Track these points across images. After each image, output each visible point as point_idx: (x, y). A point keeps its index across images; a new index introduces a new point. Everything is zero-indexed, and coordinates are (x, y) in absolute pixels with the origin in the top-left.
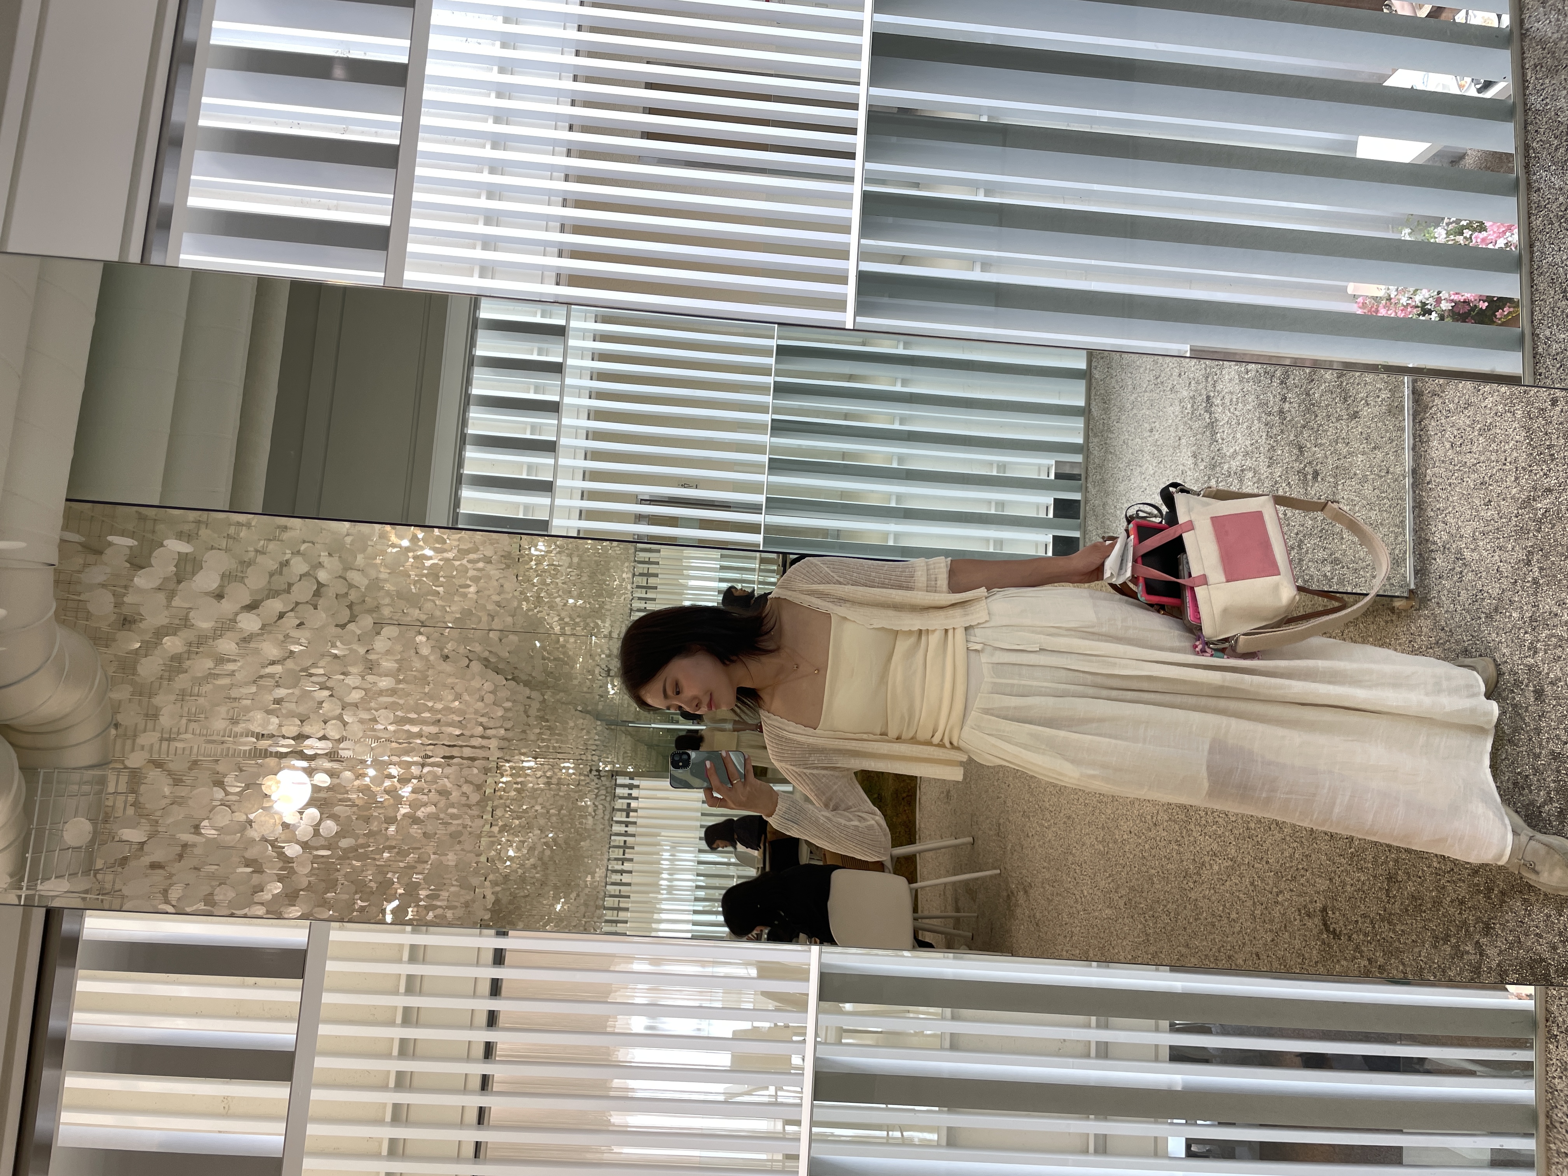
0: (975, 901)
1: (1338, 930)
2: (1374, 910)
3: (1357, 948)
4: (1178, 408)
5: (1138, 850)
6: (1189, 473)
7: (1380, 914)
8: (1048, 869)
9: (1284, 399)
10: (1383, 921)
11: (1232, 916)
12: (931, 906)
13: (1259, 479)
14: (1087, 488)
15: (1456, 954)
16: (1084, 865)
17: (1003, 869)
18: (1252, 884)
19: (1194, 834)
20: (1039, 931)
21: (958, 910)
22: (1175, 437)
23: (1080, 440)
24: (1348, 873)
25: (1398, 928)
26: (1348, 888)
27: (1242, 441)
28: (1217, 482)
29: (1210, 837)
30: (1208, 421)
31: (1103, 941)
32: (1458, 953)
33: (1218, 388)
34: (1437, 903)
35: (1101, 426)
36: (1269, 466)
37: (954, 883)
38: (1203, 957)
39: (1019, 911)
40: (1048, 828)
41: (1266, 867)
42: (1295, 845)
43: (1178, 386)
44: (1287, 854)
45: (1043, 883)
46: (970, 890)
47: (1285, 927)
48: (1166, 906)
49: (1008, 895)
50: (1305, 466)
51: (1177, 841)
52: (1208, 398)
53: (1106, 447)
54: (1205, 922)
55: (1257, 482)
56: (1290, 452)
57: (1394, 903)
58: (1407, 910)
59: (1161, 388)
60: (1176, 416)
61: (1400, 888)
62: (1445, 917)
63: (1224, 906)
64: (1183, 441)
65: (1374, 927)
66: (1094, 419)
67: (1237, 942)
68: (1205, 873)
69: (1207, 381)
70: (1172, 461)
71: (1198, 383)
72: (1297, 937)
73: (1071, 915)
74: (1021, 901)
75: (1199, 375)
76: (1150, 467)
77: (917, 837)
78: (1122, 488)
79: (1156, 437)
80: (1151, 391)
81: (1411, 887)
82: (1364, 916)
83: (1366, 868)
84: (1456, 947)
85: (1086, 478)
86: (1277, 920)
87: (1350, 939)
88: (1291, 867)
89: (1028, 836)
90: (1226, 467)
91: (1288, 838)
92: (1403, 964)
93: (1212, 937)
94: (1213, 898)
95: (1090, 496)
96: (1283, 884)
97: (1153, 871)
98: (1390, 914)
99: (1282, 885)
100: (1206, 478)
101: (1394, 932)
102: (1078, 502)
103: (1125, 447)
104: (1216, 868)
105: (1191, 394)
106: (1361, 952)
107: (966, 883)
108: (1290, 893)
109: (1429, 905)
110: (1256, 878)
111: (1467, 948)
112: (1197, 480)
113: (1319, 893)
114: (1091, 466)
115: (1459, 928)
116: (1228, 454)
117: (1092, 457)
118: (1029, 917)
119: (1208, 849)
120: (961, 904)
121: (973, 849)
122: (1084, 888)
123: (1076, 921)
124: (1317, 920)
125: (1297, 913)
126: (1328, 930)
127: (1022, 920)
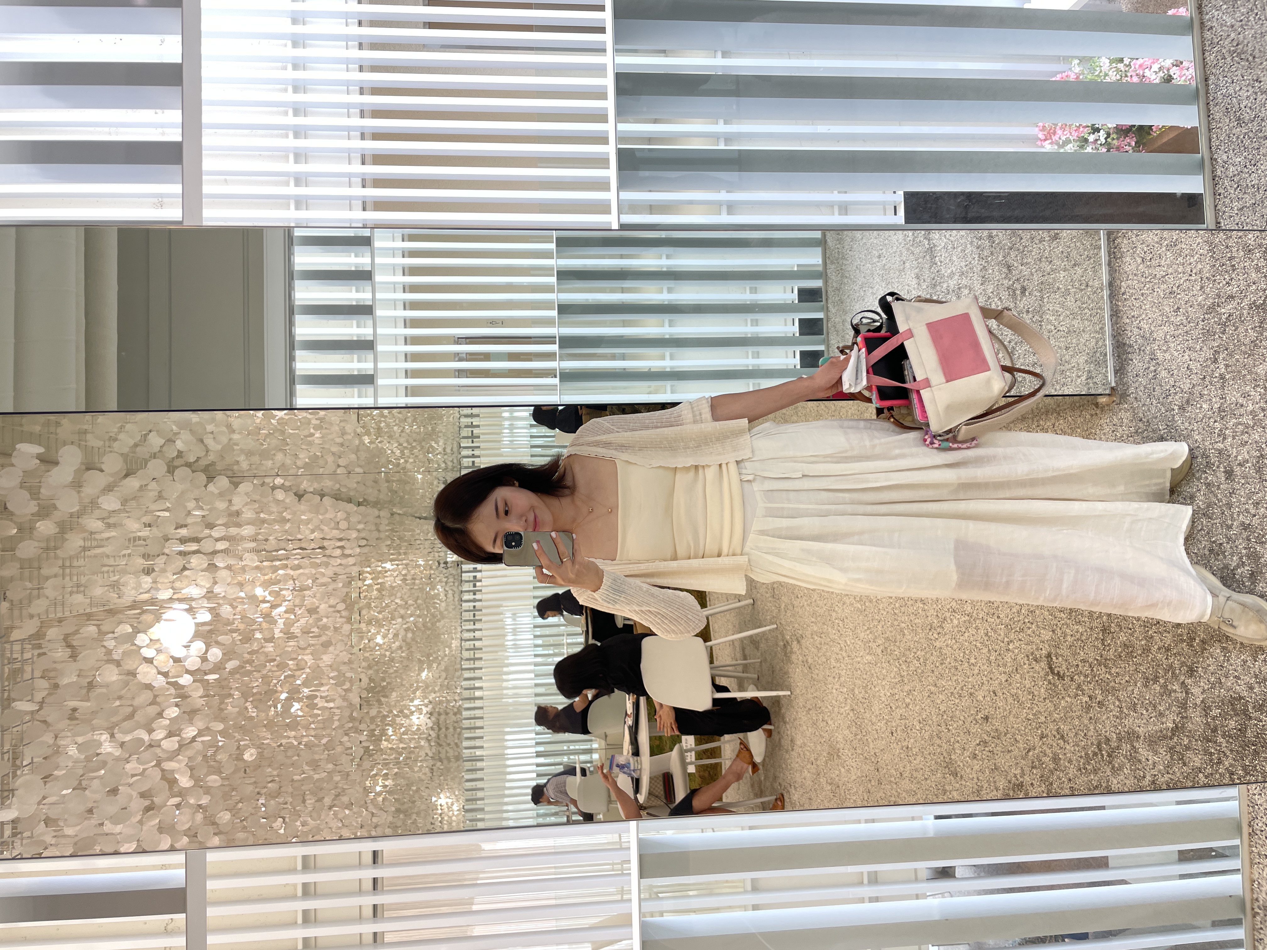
0: (758, 650)
1: (1062, 673)
2: (1092, 655)
3: (1079, 687)
5: (890, 608)
7: (1097, 660)
8: (816, 623)
10: (1100, 665)
11: (971, 661)
12: (724, 658)
16: (845, 620)
17: (779, 625)
18: (987, 635)
20: (812, 673)
21: (745, 658)
24: (1068, 626)
25: (1113, 671)
26: (1069, 638)
31: (866, 681)
32: (1166, 691)
34: (1146, 650)
37: (742, 640)
38: (949, 695)
39: (794, 657)
41: (998, 621)
44: (1014, 610)
45: (812, 635)
46: (754, 641)
47: (1017, 670)
48: (916, 653)
49: (784, 645)
54: (949, 666)
57: (1109, 650)
58: (1120, 656)
61: (1113, 638)
62: (1154, 662)
63: (965, 652)
65: (1092, 670)
67: (977, 682)
68: (947, 626)
72: (1027, 678)
73: (837, 660)
74: (795, 649)
77: (708, 600)
81: (1123, 637)
82: (1083, 661)
83: (1083, 622)
84: (1165, 686)
86: (1009, 664)
87: (1072, 679)
88: (1019, 621)
89: (798, 597)
92: (1119, 700)
93: (955, 678)
94: (955, 647)
96: (1013, 634)
97: (903, 625)
98: (1106, 660)
99: (1012, 636)
101: (1110, 673)
104: (956, 622)
106: (1083, 690)
107: (751, 637)
108: (1019, 642)
109: (1139, 652)
110: (990, 630)
111: (1174, 688)
113: (1043, 642)
115: (1166, 671)
118: (803, 662)
119: (948, 607)
120: (747, 652)
121: (754, 608)
122: (847, 639)
123: (842, 665)
124: (1043, 664)
125: (1026, 658)
126: (1053, 673)
127: (797, 664)
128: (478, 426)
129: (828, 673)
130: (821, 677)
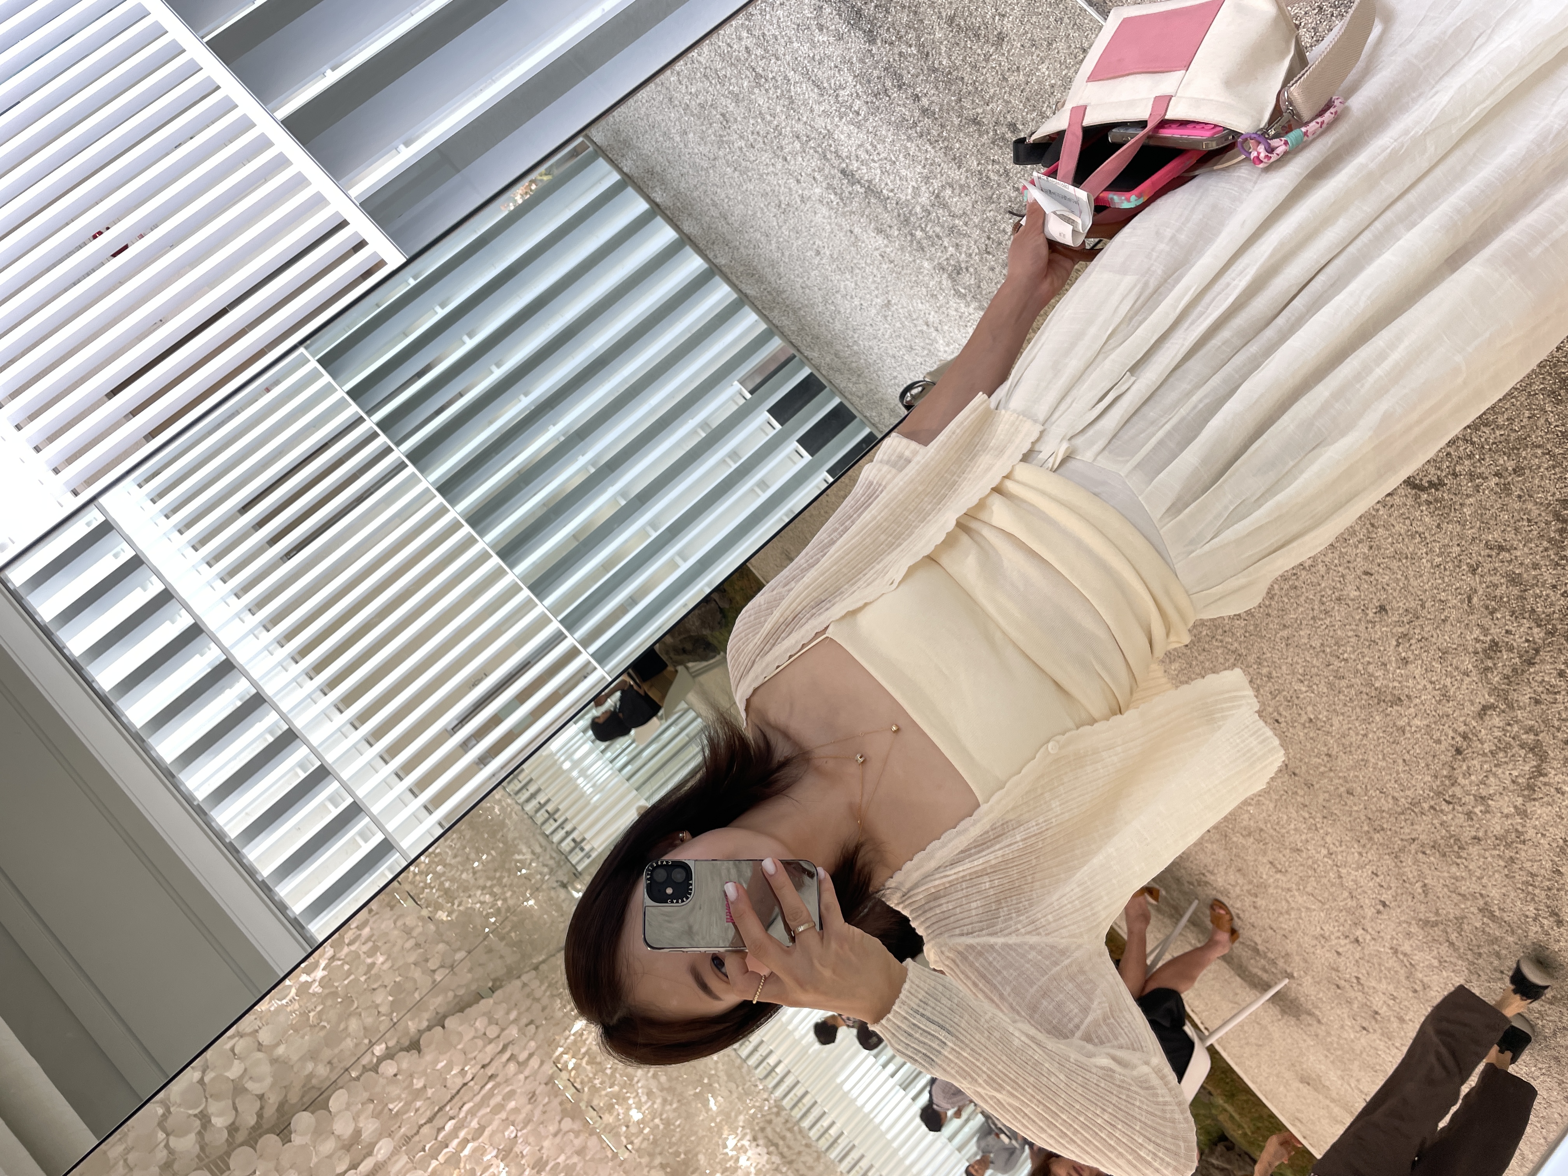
4: (824, 210)
6: (888, 250)
9: (917, 98)
13: (961, 186)
14: (806, 357)
22: (845, 235)
23: (763, 326)
27: (912, 174)
28: (922, 230)
30: (862, 190)
33: (844, 155)
35: (769, 297)
36: (959, 167)
43: (806, 192)
52: (843, 172)
53: (790, 309)
56: (968, 135)
59: (792, 210)
60: (830, 217)
64: (857, 230)
66: (756, 298)
69: (828, 160)
71: (821, 170)
75: (815, 163)
78: (838, 326)
80: (785, 222)
85: (799, 350)
95: (816, 361)
100: (909, 238)
102: (811, 375)
103: (807, 291)
105: (824, 185)
106: (1480, 475)
114: (793, 338)
116: (909, 197)
117: (786, 329)
126: (1422, 488)
128: (548, 801)
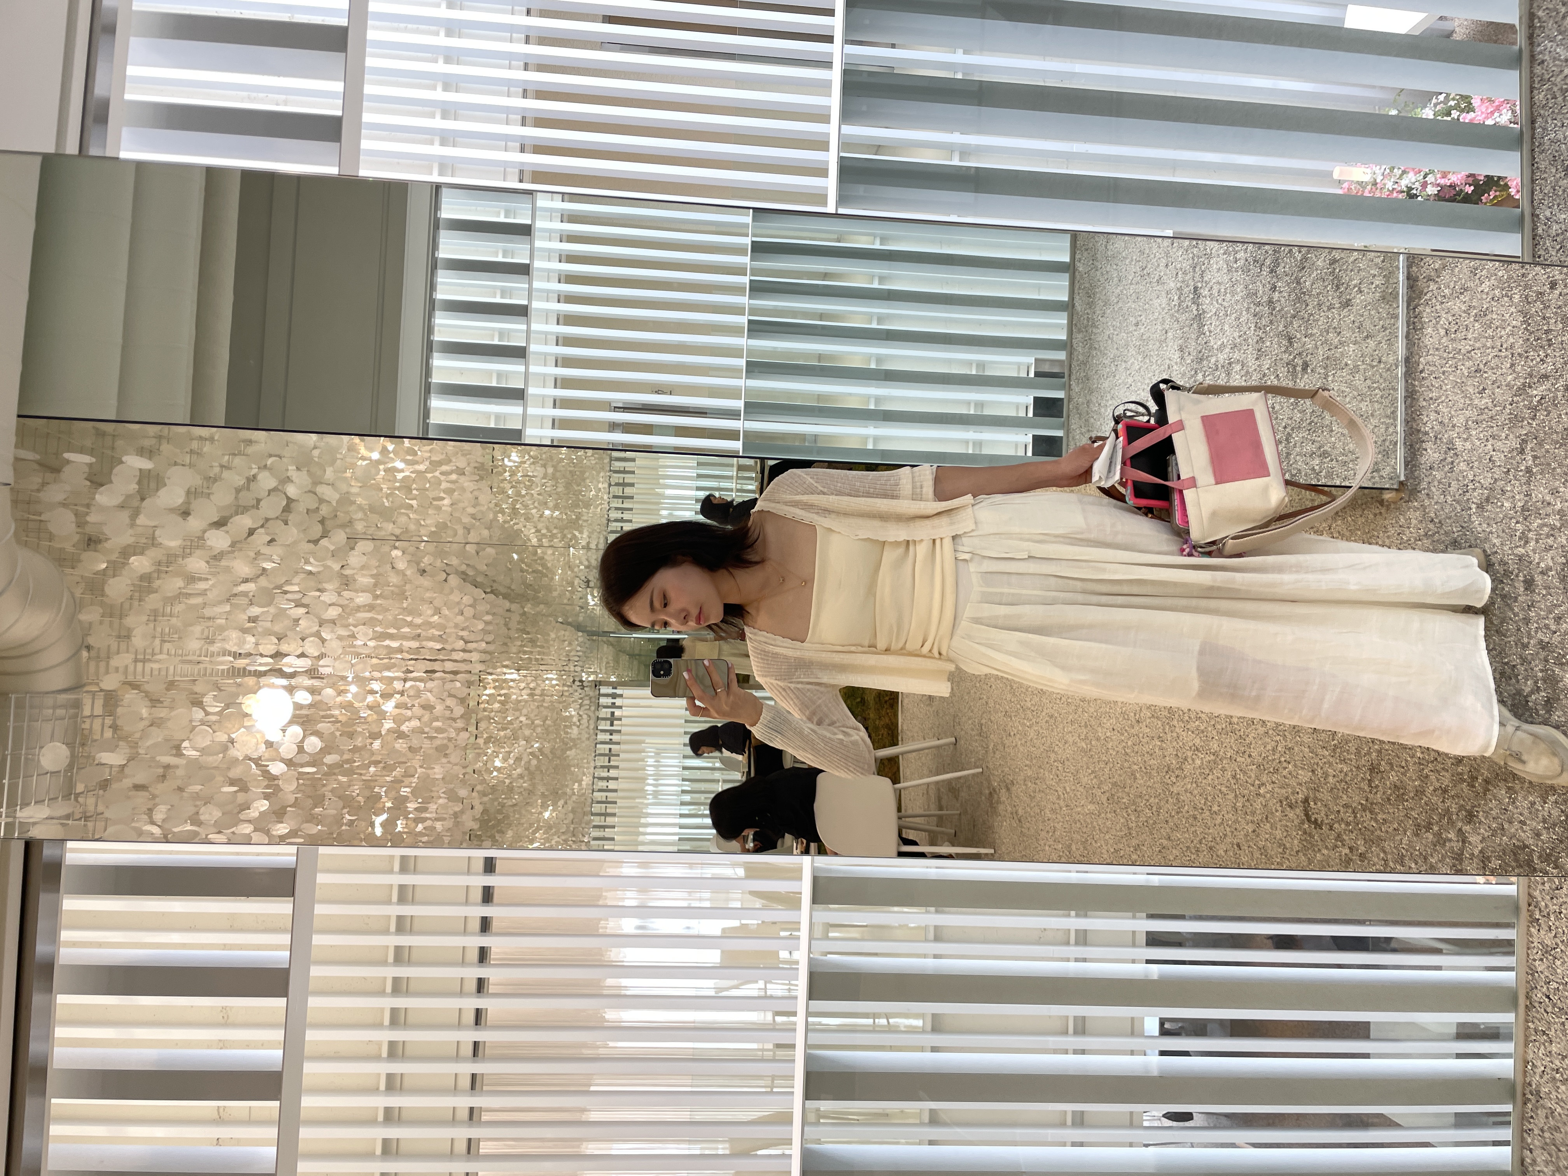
0: (957, 799)
1: (1320, 820)
2: (1357, 799)
3: (1339, 837)
4: (1164, 301)
5: (1120, 747)
6: (1175, 367)
7: (1362, 804)
8: (1030, 767)
9: (1274, 288)
10: (1364, 811)
11: (1214, 809)
12: (915, 805)
13: (1247, 372)
14: (1070, 385)
15: (1438, 842)
16: (1066, 763)
17: (985, 769)
18: (1234, 777)
19: (1177, 730)
20: (1022, 827)
21: (941, 808)
22: (1161, 331)
23: (1063, 337)
24: (1331, 764)
25: (1380, 817)
26: (1331, 779)
27: (1231, 334)
28: (1204, 376)
29: (1193, 732)
30: (1195, 312)
31: (1085, 836)
32: (1440, 841)
33: (1206, 279)
34: (1420, 793)
35: (1086, 322)
36: (1257, 359)
37: (937, 783)
38: (1185, 849)
39: (1001, 807)
40: (1030, 727)
41: (1249, 760)
42: (1278, 738)
43: (1165, 277)
44: (1269, 747)
45: (1025, 781)
46: (952, 788)
47: (1267, 818)
48: (1148, 800)
49: (991, 793)
50: (1295, 358)
51: (1160, 737)
52: (1196, 289)
53: (1090, 343)
54: (1187, 815)
55: (1246, 375)
56: (1279, 343)
57: (1376, 793)
58: (1389, 799)
59: (1148, 280)
60: (1163, 309)
61: (1383, 778)
62: (1427, 805)
63: (1206, 799)
64: (1170, 334)
65: (1355, 817)
66: (1078, 314)
67: (1218, 833)
68: (1188, 767)
69: (1194, 271)
70: (1158, 355)
71: (1185, 273)
72: (1279, 827)
73: (1053, 811)
74: (1003, 799)
75: (1186, 265)
76: (1135, 362)
77: (900, 738)
78: (1106, 384)
79: (1142, 331)
80: (1137, 283)
81: (1393, 777)
82: (1346, 806)
83: (1349, 759)
84: (1439, 834)
85: (1070, 376)
86: (1258, 812)
87: (1331, 828)
88: (1274, 760)
89: (1010, 735)
90: (1213, 360)
91: (1271, 732)
92: (1385, 852)
93: (1193, 829)
94: (1196, 792)
95: (1073, 394)
96: (1265, 776)
97: (1136, 767)
98: (1372, 804)
99: (1264, 779)
100: (1193, 373)
101: (1376, 821)
102: (1061, 400)
103: (1110, 342)
104: (1198, 762)
105: (1179, 285)
106: (1342, 841)
107: (949, 782)
108: (1272, 786)
109: (1412, 795)
110: (1238, 772)
111: (1449, 836)
112: (1184, 375)
113: (1301, 784)
114: (1074, 363)
115: (1442, 817)
116: (1215, 347)
117: (1076, 353)
118: (1012, 813)
119: (1191, 744)
120: (944, 802)
121: (956, 749)
122: (1066, 785)
123: (1059, 816)
124: (1299, 811)
125: (1278, 805)
127: (1005, 816)
129: (1041, 827)
130: (1032, 831)
